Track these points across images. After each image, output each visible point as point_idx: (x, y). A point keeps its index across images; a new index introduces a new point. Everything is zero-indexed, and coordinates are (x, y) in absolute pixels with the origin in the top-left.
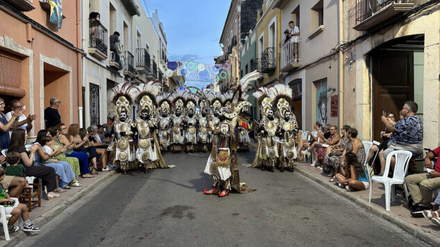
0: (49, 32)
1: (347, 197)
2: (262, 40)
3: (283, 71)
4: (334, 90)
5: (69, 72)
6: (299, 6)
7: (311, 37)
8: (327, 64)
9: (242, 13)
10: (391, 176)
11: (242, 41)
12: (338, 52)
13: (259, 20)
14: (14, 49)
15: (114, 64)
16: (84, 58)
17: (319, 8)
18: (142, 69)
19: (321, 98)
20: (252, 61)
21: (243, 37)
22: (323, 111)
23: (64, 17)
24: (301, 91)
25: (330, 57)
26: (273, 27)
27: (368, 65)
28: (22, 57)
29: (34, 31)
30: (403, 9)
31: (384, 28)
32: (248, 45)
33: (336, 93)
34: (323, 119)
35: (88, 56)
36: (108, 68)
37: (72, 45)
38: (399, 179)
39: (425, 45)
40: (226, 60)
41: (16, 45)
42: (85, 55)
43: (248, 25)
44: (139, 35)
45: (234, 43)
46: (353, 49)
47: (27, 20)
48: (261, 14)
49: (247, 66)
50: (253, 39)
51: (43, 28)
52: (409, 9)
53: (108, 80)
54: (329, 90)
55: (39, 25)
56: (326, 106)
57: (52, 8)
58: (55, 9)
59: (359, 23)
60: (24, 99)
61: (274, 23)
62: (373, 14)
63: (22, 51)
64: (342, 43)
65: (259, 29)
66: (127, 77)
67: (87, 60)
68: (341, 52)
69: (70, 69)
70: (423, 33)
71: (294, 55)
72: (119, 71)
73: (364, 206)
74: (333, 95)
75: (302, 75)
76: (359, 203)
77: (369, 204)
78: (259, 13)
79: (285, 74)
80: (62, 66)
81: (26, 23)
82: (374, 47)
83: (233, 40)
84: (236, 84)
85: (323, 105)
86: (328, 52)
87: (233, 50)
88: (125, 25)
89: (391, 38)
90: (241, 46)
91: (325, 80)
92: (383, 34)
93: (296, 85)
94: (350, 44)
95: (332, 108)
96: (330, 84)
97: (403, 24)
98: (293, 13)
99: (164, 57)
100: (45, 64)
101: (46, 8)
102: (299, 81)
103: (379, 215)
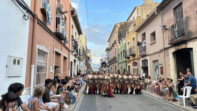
1: (170, 103)
2: (128, 43)
3: (139, 56)
4: (162, 64)
5: (67, 58)
6: (145, 33)
7: (151, 44)
8: (158, 55)
9: (118, 31)
10: (186, 95)
11: (119, 42)
12: (162, 51)
13: (127, 35)
14: (59, 52)
15: (76, 53)
17: (153, 34)
18: (82, 54)
19: (156, 67)
20: (124, 51)
21: (119, 40)
22: (157, 72)
24: (148, 64)
25: (159, 52)
26: (134, 39)
27: (174, 56)
30: (185, 40)
31: (179, 44)
32: (122, 44)
33: (162, 66)
34: (157, 75)
35: (71, 52)
36: (74, 55)
38: (188, 96)
39: (193, 51)
40: (111, 49)
43: (121, 36)
44: (81, 41)
45: (115, 43)
46: (168, 50)
48: (128, 33)
49: (121, 53)
50: (124, 42)
52: (187, 39)
53: (74, 60)
54: (160, 64)
56: (158, 70)
59: (170, 42)
60: (60, 68)
61: (134, 37)
62: (175, 40)
63: (61, 53)
64: (164, 48)
65: (127, 39)
66: (78, 58)
68: (163, 51)
70: (192, 47)
71: (144, 50)
72: (77, 56)
73: (176, 106)
74: (161, 66)
75: (148, 58)
76: (175, 105)
77: (178, 105)
78: (127, 32)
79: (140, 57)
80: (66, 56)
81: (61, 44)
82: (176, 50)
83: (114, 41)
84: (116, 60)
85: (157, 70)
86: (158, 50)
87: (115, 45)
88: (78, 39)
89: (182, 48)
90: (118, 44)
91: (157, 61)
92: (179, 46)
93: (145, 62)
94: (167, 48)
95: (161, 71)
96: (160, 62)
97: (185, 44)
98: (142, 34)
99: (86, 48)
100: (64, 56)
102: (147, 60)
103: (182, 108)
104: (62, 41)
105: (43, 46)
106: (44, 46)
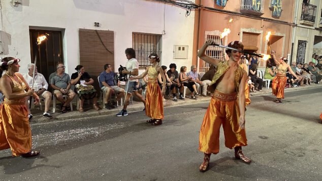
0: (272, 20)
5: (283, 37)
14: (255, 32)
16: (295, 27)
23: (282, 10)
28: (258, 34)
29: (265, 22)
35: (299, 25)
36: (316, 29)
37: (287, 23)
41: (256, 31)
42: (296, 25)
47: (260, 19)
51: (269, 19)
53: (315, 36)
55: (267, 19)
57: (274, 10)
58: (276, 9)
63: (258, 32)
67: (297, 28)
69: (284, 35)
80: (279, 34)
101: (271, 9)
104: (262, 16)
105: (216, 31)
106: (218, 31)
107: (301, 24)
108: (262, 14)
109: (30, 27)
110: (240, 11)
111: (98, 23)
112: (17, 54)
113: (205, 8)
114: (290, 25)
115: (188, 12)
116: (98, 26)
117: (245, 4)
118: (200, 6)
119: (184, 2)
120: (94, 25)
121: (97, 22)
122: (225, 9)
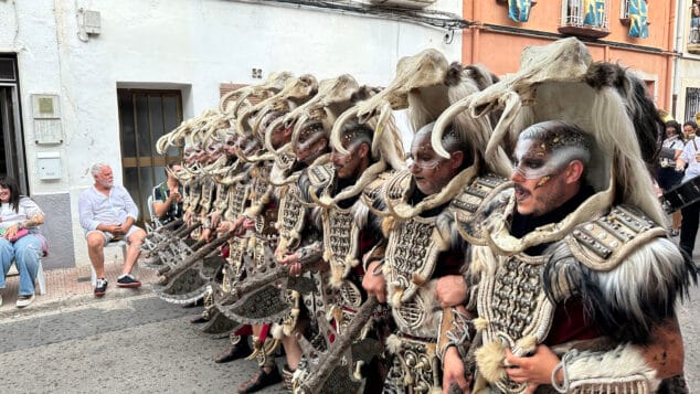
0: (629, 46)
16: (679, 60)
23: (648, 24)
29: (612, 52)
35: (686, 55)
37: (660, 50)
42: (680, 56)
47: (603, 45)
51: (622, 45)
55: (617, 44)
57: (633, 22)
58: (636, 22)
67: (683, 61)
69: (655, 78)
80: (644, 76)
81: (604, 47)
101: (626, 23)
104: (606, 39)
107: (690, 52)
108: (606, 34)
109: (118, 83)
110: (560, 30)
111: (260, 71)
112: (92, 144)
113: (485, 25)
114: (668, 56)
115: (447, 36)
116: (259, 77)
117: (569, 14)
118: (472, 24)
119: (439, 16)
120: (251, 74)
121: (257, 68)
122: (526, 26)
